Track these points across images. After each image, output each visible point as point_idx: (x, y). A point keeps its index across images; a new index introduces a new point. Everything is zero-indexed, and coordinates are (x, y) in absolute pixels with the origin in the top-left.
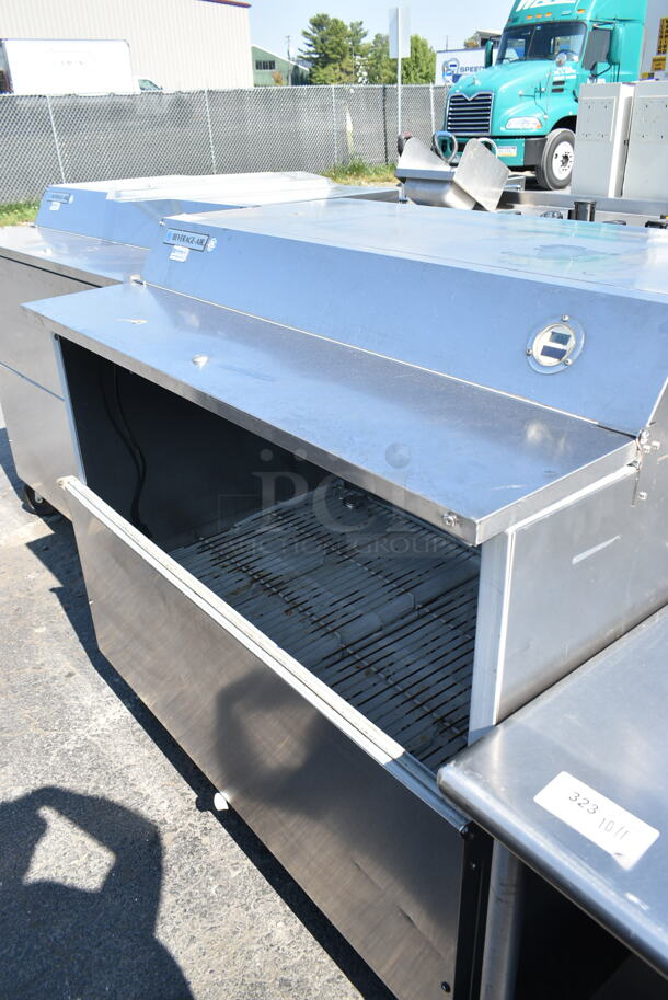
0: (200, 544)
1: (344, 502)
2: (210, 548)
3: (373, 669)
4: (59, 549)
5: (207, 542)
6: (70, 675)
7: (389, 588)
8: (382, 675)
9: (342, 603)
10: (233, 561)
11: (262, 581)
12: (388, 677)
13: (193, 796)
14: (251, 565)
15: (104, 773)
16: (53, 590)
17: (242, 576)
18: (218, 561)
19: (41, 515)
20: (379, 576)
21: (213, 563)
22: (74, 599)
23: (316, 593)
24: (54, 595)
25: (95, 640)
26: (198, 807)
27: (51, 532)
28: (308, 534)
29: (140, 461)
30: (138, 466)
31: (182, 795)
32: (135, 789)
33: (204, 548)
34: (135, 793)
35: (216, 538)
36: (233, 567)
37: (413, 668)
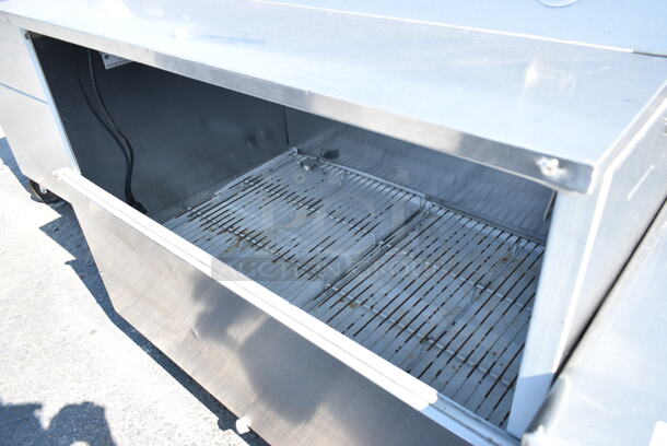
0: (189, 213)
1: (302, 165)
2: (198, 216)
3: (358, 302)
4: (66, 229)
5: (194, 210)
6: (93, 332)
7: (354, 231)
8: (366, 306)
9: (319, 249)
10: (220, 224)
11: (248, 238)
12: (372, 307)
13: (215, 419)
14: (235, 226)
15: (136, 412)
16: (67, 263)
17: (230, 236)
18: (207, 225)
19: (48, 203)
20: (344, 222)
21: (204, 227)
22: (87, 269)
23: (295, 243)
24: (69, 267)
25: (109, 300)
26: (221, 428)
27: (59, 216)
28: (278, 195)
29: (127, 149)
30: (125, 154)
31: (205, 419)
32: (164, 421)
33: (193, 217)
34: (166, 424)
35: (202, 206)
36: (221, 229)
37: (391, 296)
